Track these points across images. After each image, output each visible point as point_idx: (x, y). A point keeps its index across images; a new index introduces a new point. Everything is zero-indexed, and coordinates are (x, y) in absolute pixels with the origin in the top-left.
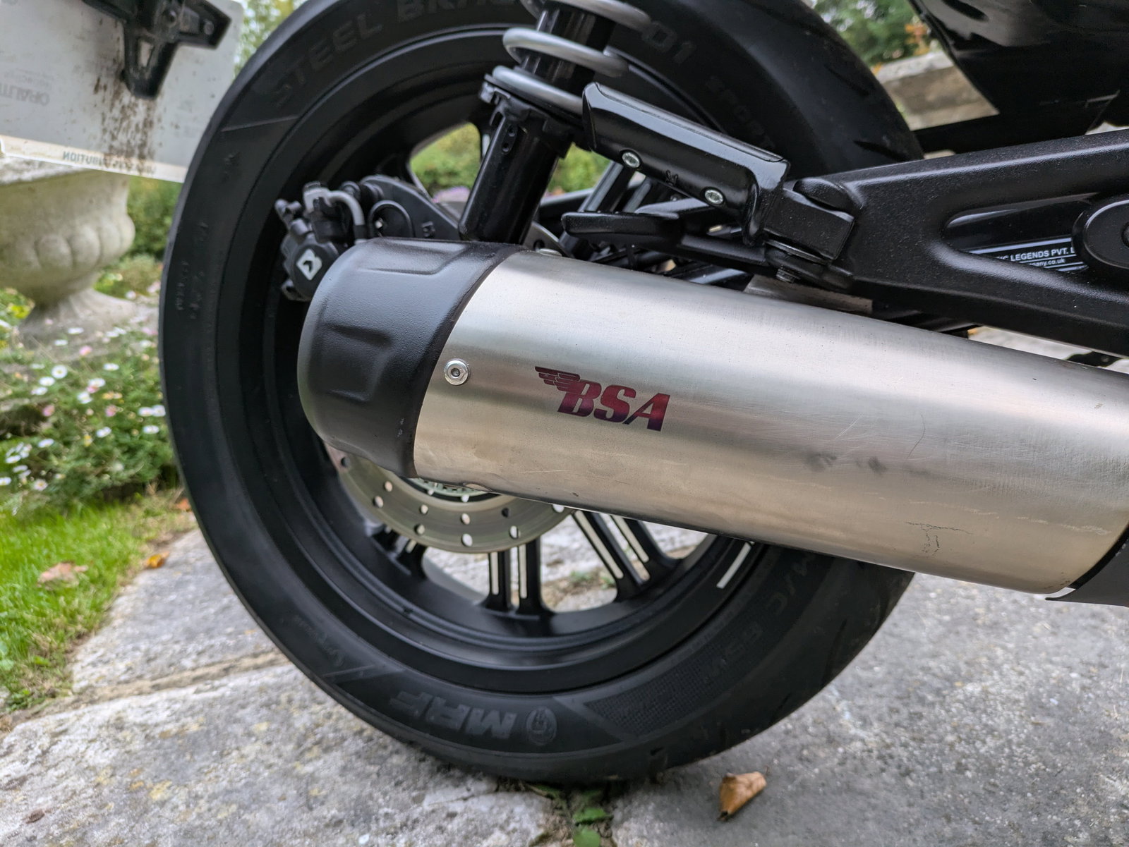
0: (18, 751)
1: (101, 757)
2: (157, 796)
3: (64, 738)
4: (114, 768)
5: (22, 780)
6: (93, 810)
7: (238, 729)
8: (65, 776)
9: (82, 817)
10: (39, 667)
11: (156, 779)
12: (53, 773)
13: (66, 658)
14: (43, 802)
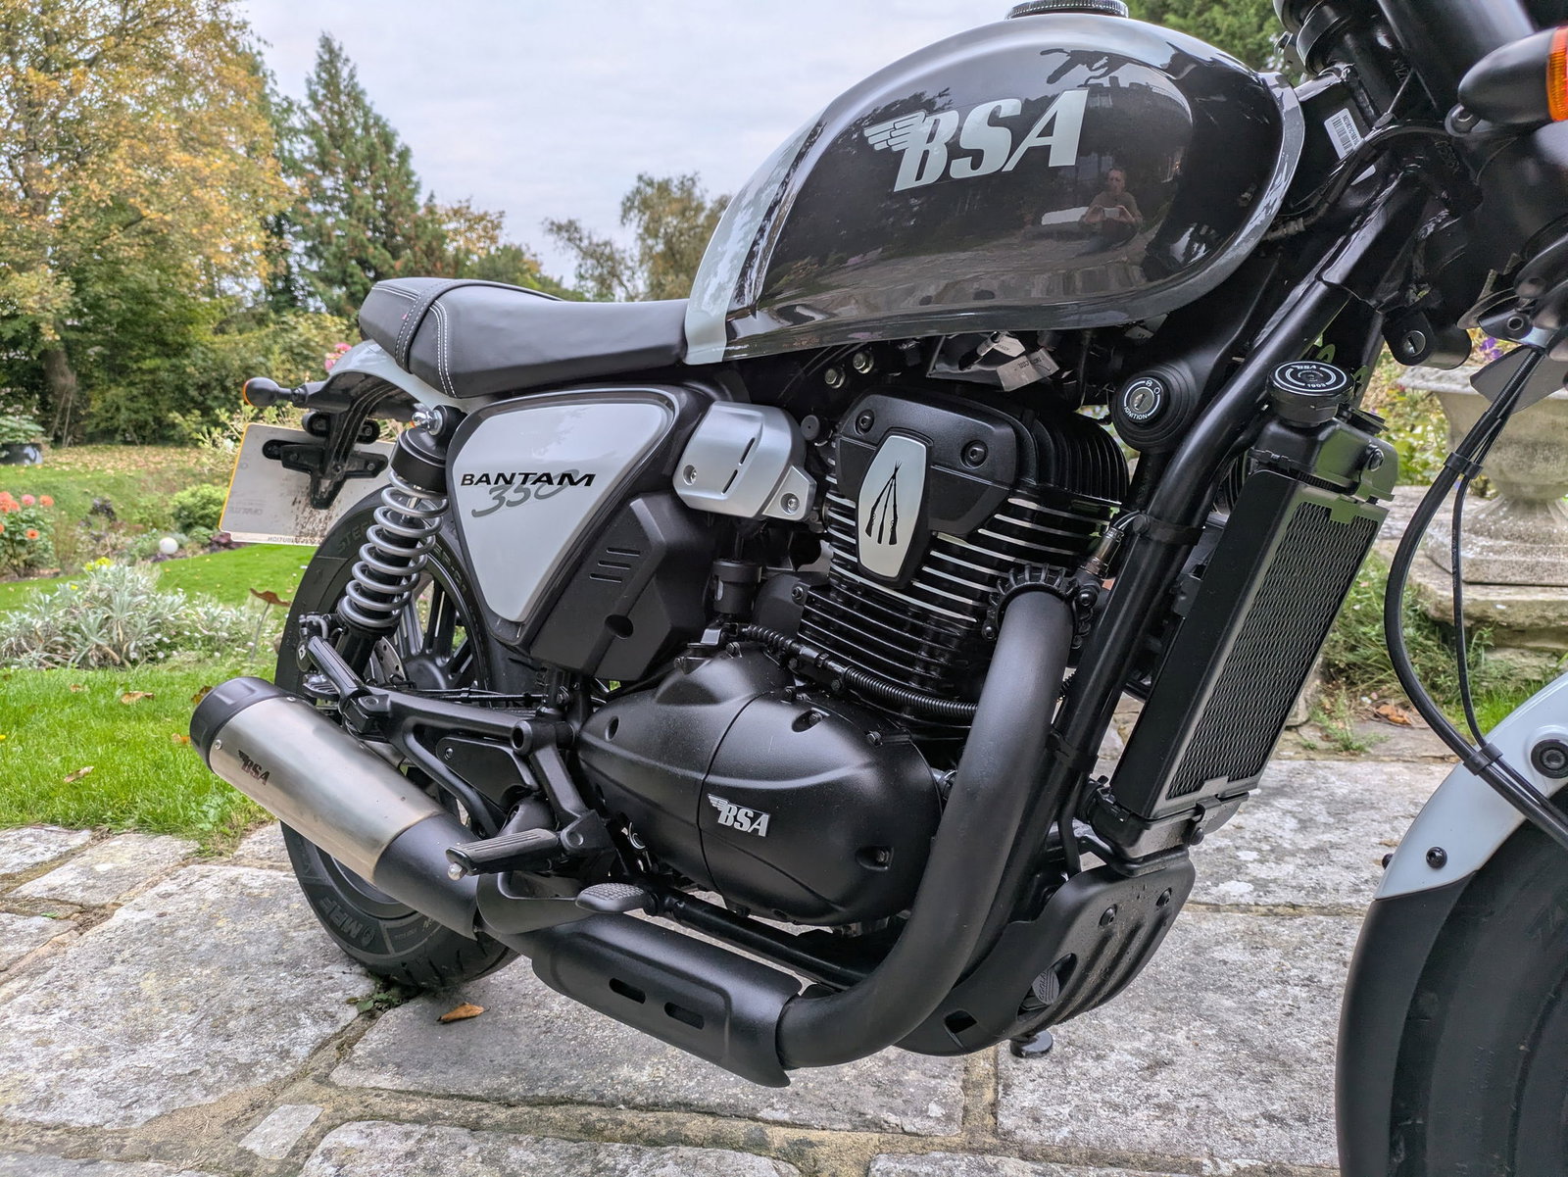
0: (181, 879)
1: (212, 896)
2: (219, 924)
3: (205, 880)
4: (213, 903)
5: (171, 895)
6: (188, 920)
7: (284, 903)
8: (189, 900)
9: (181, 922)
10: (224, 835)
11: (226, 916)
12: (186, 896)
13: (245, 833)
14: (171, 909)
